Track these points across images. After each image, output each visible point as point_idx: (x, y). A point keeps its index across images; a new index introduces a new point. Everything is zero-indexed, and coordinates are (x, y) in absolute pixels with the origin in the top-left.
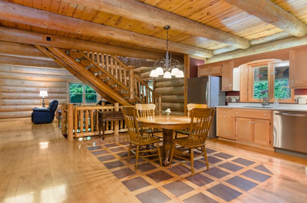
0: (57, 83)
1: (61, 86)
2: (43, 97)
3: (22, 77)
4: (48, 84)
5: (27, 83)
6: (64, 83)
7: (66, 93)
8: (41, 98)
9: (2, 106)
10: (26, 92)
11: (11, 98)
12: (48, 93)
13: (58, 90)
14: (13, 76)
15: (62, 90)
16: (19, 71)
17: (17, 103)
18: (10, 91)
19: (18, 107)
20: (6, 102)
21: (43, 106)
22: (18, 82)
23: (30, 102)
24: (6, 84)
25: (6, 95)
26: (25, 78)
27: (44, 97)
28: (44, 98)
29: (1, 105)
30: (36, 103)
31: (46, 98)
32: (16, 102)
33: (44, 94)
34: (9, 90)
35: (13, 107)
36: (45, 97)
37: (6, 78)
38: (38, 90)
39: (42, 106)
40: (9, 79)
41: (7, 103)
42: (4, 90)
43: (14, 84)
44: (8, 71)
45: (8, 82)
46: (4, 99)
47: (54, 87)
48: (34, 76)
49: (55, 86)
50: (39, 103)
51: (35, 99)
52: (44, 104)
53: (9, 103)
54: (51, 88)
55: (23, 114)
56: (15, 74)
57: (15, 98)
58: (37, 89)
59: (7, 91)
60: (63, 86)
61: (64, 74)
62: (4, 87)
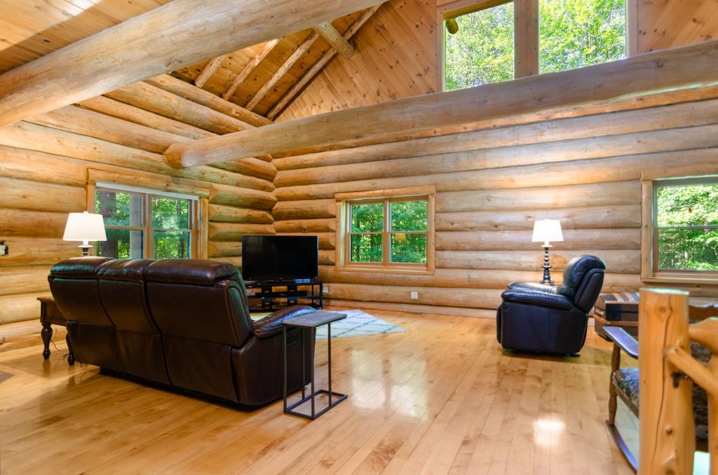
0: (598, 188)
1: (618, 200)
2: (543, 243)
3: (485, 180)
4: (564, 197)
5: (500, 199)
6: (630, 185)
7: (640, 227)
8: (537, 247)
9: (438, 271)
10: (496, 227)
11: (457, 249)
12: (565, 227)
13: (602, 215)
14: (463, 183)
15: (622, 214)
16: (477, 165)
17: (473, 264)
18: (456, 225)
19: (475, 275)
20: (446, 259)
21: (545, 279)
22: (474, 200)
23: (508, 261)
24: (446, 207)
25: (447, 238)
26: (494, 184)
27: (547, 245)
28: (547, 249)
29: (436, 268)
30: (524, 265)
31: (558, 247)
32: (469, 261)
33: (548, 231)
34: (452, 224)
35: (462, 275)
36: (551, 243)
37: (448, 191)
38: (530, 220)
39: (540, 276)
40: (454, 191)
41: (448, 261)
42: (442, 225)
43: (466, 205)
44: (453, 168)
45: (451, 200)
46: (442, 249)
47: (589, 205)
48: (520, 174)
49: (590, 200)
50: (534, 265)
51: (522, 252)
52: (547, 269)
53: (453, 263)
54: (577, 210)
55: (486, 297)
56: (468, 175)
57: (468, 247)
58: (530, 217)
59: (450, 226)
60: (626, 200)
61: (629, 150)
62: (442, 216)
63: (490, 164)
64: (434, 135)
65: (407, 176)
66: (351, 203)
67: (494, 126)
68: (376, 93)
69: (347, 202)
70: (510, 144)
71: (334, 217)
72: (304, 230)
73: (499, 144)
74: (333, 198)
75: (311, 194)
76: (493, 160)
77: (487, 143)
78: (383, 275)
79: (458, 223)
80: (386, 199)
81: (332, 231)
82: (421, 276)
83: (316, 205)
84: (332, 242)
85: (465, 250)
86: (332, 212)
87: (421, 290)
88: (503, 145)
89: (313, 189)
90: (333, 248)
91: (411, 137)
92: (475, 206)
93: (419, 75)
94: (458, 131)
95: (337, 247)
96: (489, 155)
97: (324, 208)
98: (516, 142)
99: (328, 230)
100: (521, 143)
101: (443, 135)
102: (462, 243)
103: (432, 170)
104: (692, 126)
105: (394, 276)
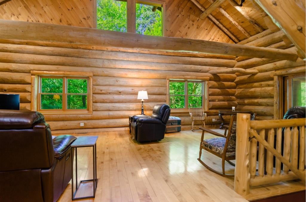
0: (155, 80)
1: (160, 85)
2: (141, 100)
3: (115, 73)
4: (145, 82)
5: (122, 81)
6: (163, 80)
7: (166, 95)
8: (139, 101)
9: (94, 112)
10: (120, 93)
11: (103, 102)
12: (148, 94)
13: (156, 90)
14: (106, 73)
15: (162, 90)
16: (112, 66)
17: (111, 108)
18: (103, 92)
19: (111, 113)
20: (98, 107)
21: (142, 113)
22: (111, 81)
23: (125, 107)
24: (98, 83)
25: (98, 97)
26: (119, 75)
27: (143, 100)
28: (142, 102)
29: (93, 111)
30: (131, 108)
31: (147, 101)
32: (109, 107)
33: (143, 95)
34: (101, 91)
35: (106, 113)
36: (144, 100)
37: (99, 76)
38: (133, 91)
39: (140, 112)
40: (102, 76)
41: (99, 107)
42: (97, 91)
43: (107, 83)
44: (101, 66)
45: (100, 80)
46: (96, 102)
47: (152, 86)
48: (129, 72)
49: (153, 85)
50: (134, 108)
51: (130, 103)
52: (143, 109)
53: (102, 109)
54: (148, 88)
55: (116, 122)
56: (108, 70)
57: (108, 101)
58: (133, 89)
59: (100, 92)
60: (163, 85)
61: (163, 68)
62: (96, 87)
63: (117, 66)
64: (92, 49)
65: (78, 66)
66: (41, 77)
67: (119, 51)
68: (59, 21)
69: (38, 76)
70: (125, 59)
71: (30, 84)
72: (5, 91)
73: (121, 59)
74: (30, 73)
75: (11, 68)
76: (119, 65)
77: (117, 57)
78: (64, 116)
79: (104, 90)
80: (65, 77)
81: (29, 92)
82: (86, 115)
83: (16, 76)
84: (28, 98)
85: (106, 102)
86: (29, 81)
87: (86, 122)
88: (123, 59)
89: (13, 66)
90: (30, 102)
91: (80, 48)
92: (111, 83)
93: (84, 19)
94: (104, 50)
95: (32, 101)
96: (117, 62)
97: (22, 78)
98: (127, 59)
99: (25, 91)
100: (129, 60)
101: (97, 50)
102: (106, 99)
103: (91, 65)
104: (178, 64)
105: (71, 116)
